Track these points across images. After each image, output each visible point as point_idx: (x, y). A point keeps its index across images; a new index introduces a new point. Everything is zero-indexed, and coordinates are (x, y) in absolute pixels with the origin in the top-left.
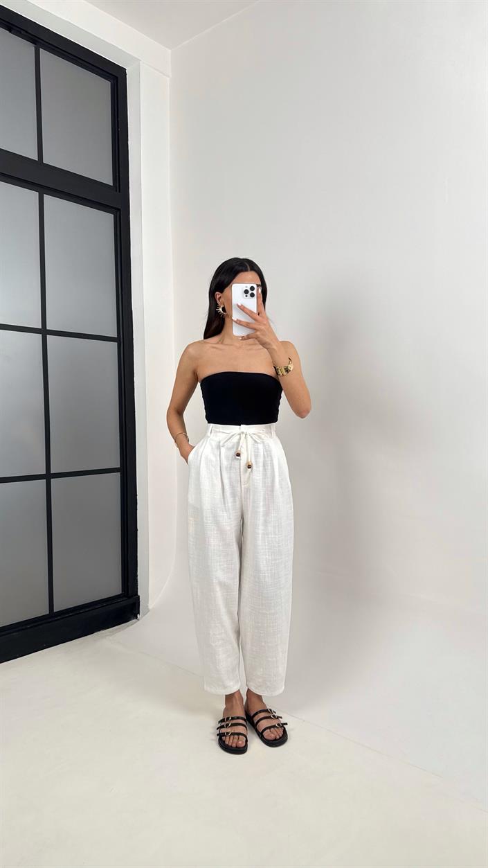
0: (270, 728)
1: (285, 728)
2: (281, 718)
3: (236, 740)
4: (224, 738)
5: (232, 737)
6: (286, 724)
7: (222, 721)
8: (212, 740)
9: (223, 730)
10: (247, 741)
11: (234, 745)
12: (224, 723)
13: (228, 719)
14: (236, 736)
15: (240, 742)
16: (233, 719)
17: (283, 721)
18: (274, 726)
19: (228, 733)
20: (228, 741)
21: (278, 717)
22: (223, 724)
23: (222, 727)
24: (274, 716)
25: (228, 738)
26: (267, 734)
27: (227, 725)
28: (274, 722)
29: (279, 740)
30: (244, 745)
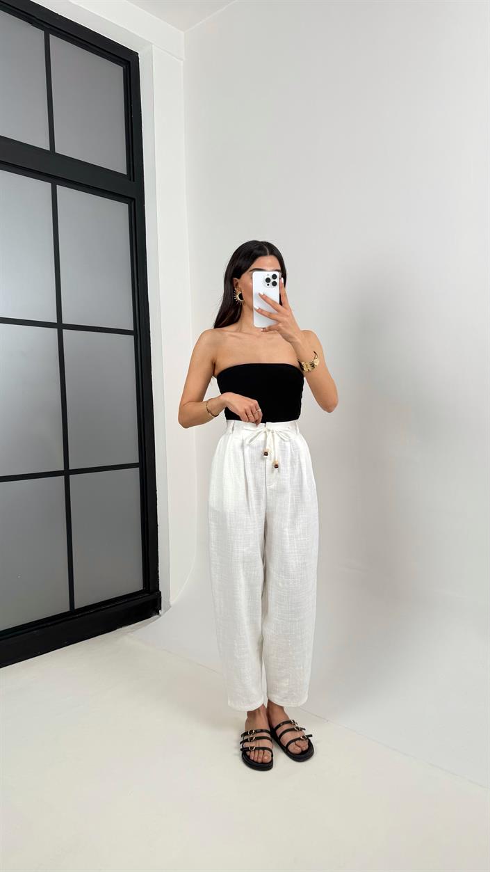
0: (294, 740)
1: (309, 740)
2: (304, 729)
3: (261, 755)
4: (248, 753)
5: (257, 751)
6: (311, 736)
7: (245, 734)
9: (247, 745)
10: (272, 756)
11: (260, 760)
12: (247, 736)
13: (251, 732)
14: (261, 751)
15: (266, 758)
16: (256, 732)
17: (306, 733)
18: (299, 739)
19: (252, 748)
20: (253, 756)
21: (302, 729)
22: (246, 738)
23: (247, 741)
24: (297, 728)
25: (252, 753)
26: (292, 748)
27: (251, 739)
28: (298, 735)
29: (304, 755)
30: (270, 760)
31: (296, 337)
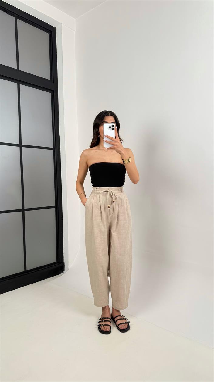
0: (122, 324)
1: (129, 324)
3: (106, 328)
4: (101, 327)
5: (104, 326)
6: (129, 322)
8: (96, 328)
9: (101, 323)
10: (111, 328)
11: (105, 330)
12: (101, 320)
13: (103, 318)
14: (106, 326)
15: (108, 329)
16: (105, 318)
18: (124, 323)
19: (102, 325)
20: (103, 328)
21: (126, 319)
23: (100, 322)
24: (124, 318)
26: (120, 326)
28: (124, 321)
29: (125, 329)
30: (109, 330)
31: (122, 151)
